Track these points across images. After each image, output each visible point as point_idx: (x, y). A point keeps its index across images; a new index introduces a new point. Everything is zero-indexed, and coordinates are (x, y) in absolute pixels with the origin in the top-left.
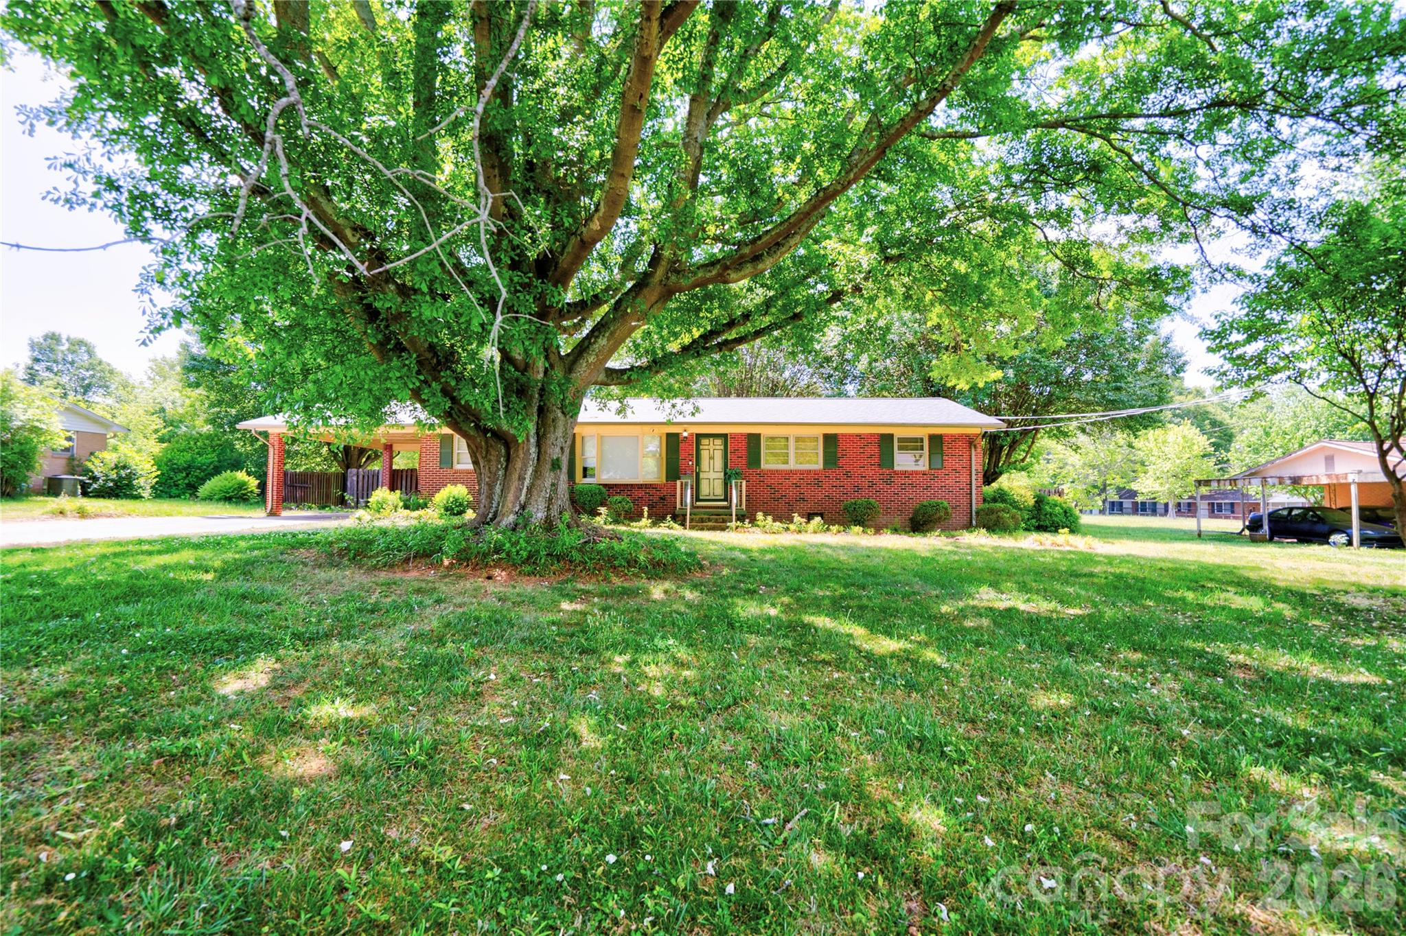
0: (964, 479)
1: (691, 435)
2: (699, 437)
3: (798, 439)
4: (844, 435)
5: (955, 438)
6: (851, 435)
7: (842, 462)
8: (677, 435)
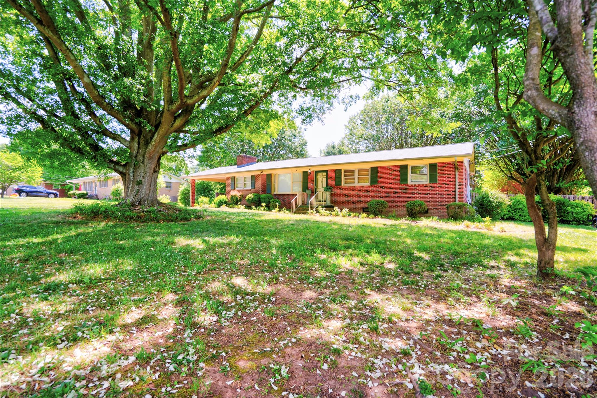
0: (451, 188)
1: (313, 171)
2: (317, 172)
3: (359, 171)
4: (381, 167)
5: (445, 165)
6: (384, 167)
7: (380, 181)
8: (307, 172)
